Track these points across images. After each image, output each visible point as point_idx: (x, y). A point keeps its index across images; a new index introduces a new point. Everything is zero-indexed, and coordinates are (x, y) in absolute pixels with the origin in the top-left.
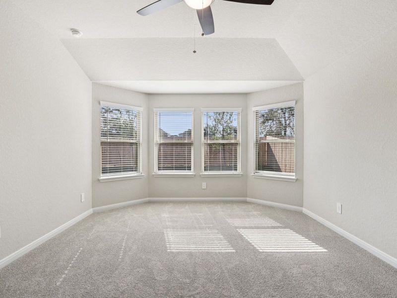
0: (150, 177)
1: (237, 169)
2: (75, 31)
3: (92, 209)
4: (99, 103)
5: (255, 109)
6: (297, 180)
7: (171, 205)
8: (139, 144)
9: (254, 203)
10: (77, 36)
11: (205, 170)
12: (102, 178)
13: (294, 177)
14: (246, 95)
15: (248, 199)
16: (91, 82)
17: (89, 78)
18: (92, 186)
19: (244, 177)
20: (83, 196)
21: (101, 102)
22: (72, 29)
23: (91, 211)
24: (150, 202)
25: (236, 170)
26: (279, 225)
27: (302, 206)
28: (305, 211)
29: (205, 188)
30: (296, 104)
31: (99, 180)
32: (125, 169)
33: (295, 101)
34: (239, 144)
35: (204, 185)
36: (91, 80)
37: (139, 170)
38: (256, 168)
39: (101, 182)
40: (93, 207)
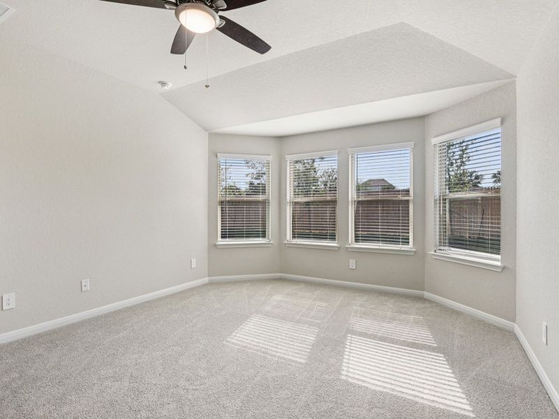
0: (282, 247)
1: (408, 242)
2: (163, 84)
3: (207, 277)
4: (216, 156)
5: (437, 140)
6: (504, 268)
7: (302, 286)
8: (268, 203)
10: (166, 88)
11: (356, 240)
12: (219, 243)
13: (499, 264)
14: (422, 118)
16: (207, 133)
19: (420, 255)
20: (194, 260)
22: (160, 82)
23: (206, 280)
24: (281, 280)
25: (406, 243)
29: (354, 268)
31: (216, 245)
32: (249, 235)
34: (411, 200)
35: (352, 264)
36: (206, 131)
37: (269, 237)
38: (440, 242)
39: (218, 247)
40: (209, 276)
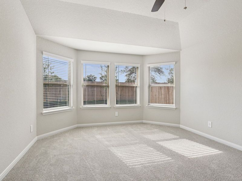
0: (78, 110)
3: (37, 137)
4: (42, 53)
5: (148, 65)
6: (176, 108)
8: (70, 86)
9: (149, 124)
11: (117, 103)
12: (44, 112)
13: (174, 107)
15: (144, 121)
16: (36, 35)
17: (35, 32)
18: (37, 119)
19: (141, 107)
20: (32, 127)
21: (44, 52)
23: (36, 138)
25: (136, 103)
26: (176, 137)
27: (180, 124)
28: (181, 126)
30: (176, 64)
31: (42, 113)
33: (175, 62)
34: (138, 87)
35: (117, 114)
36: (36, 34)
37: (70, 105)
38: (149, 102)
39: (44, 115)
40: (37, 136)
